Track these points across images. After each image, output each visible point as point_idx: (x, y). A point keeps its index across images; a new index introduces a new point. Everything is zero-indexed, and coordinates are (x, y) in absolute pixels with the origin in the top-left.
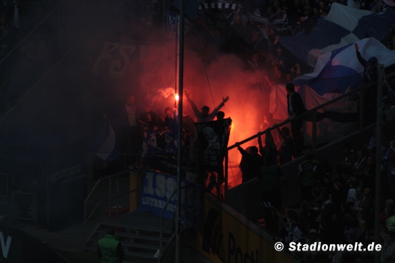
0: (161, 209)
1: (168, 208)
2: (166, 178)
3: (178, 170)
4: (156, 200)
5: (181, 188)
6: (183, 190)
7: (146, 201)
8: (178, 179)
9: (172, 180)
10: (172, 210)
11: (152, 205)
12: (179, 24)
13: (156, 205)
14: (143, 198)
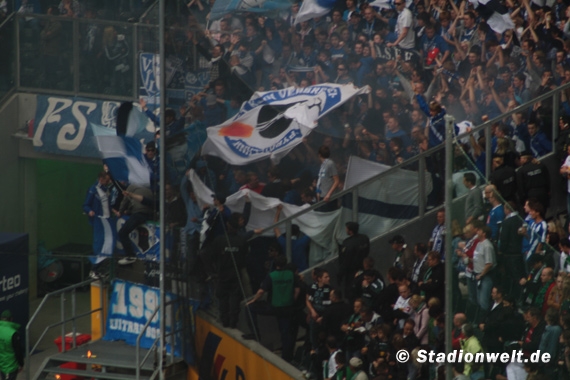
0: (136, 335)
1: (148, 334)
2: (145, 290)
3: (161, 279)
4: (130, 323)
5: (165, 304)
6: (169, 307)
7: (116, 325)
8: (162, 292)
9: (153, 293)
10: (154, 337)
11: (124, 329)
12: (158, 69)
13: (130, 330)
14: (111, 321)
